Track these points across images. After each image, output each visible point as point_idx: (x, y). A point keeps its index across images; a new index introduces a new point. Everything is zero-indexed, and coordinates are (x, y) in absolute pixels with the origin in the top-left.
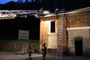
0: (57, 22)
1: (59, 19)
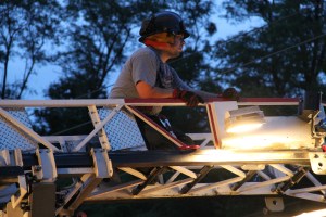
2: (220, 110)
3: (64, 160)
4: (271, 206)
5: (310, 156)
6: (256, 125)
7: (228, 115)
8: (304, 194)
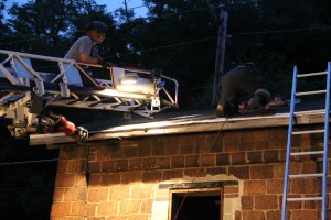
0: (246, 202)
1: (267, 174)
2: (117, 72)
3: (47, 87)
4: (125, 116)
5: (153, 98)
6: (134, 82)
7: (123, 75)
8: (141, 113)
